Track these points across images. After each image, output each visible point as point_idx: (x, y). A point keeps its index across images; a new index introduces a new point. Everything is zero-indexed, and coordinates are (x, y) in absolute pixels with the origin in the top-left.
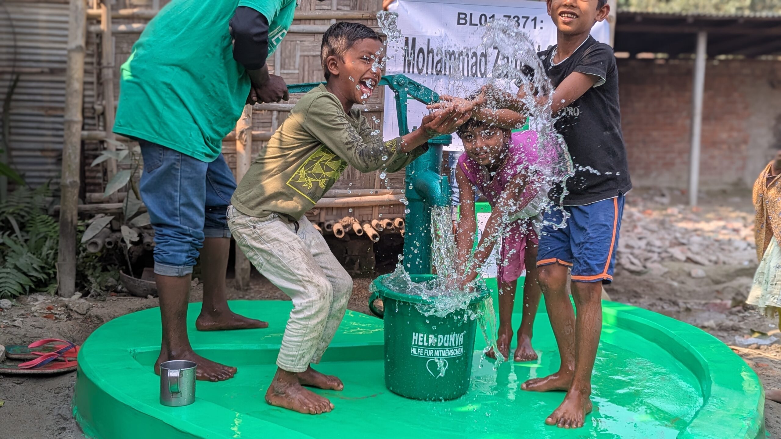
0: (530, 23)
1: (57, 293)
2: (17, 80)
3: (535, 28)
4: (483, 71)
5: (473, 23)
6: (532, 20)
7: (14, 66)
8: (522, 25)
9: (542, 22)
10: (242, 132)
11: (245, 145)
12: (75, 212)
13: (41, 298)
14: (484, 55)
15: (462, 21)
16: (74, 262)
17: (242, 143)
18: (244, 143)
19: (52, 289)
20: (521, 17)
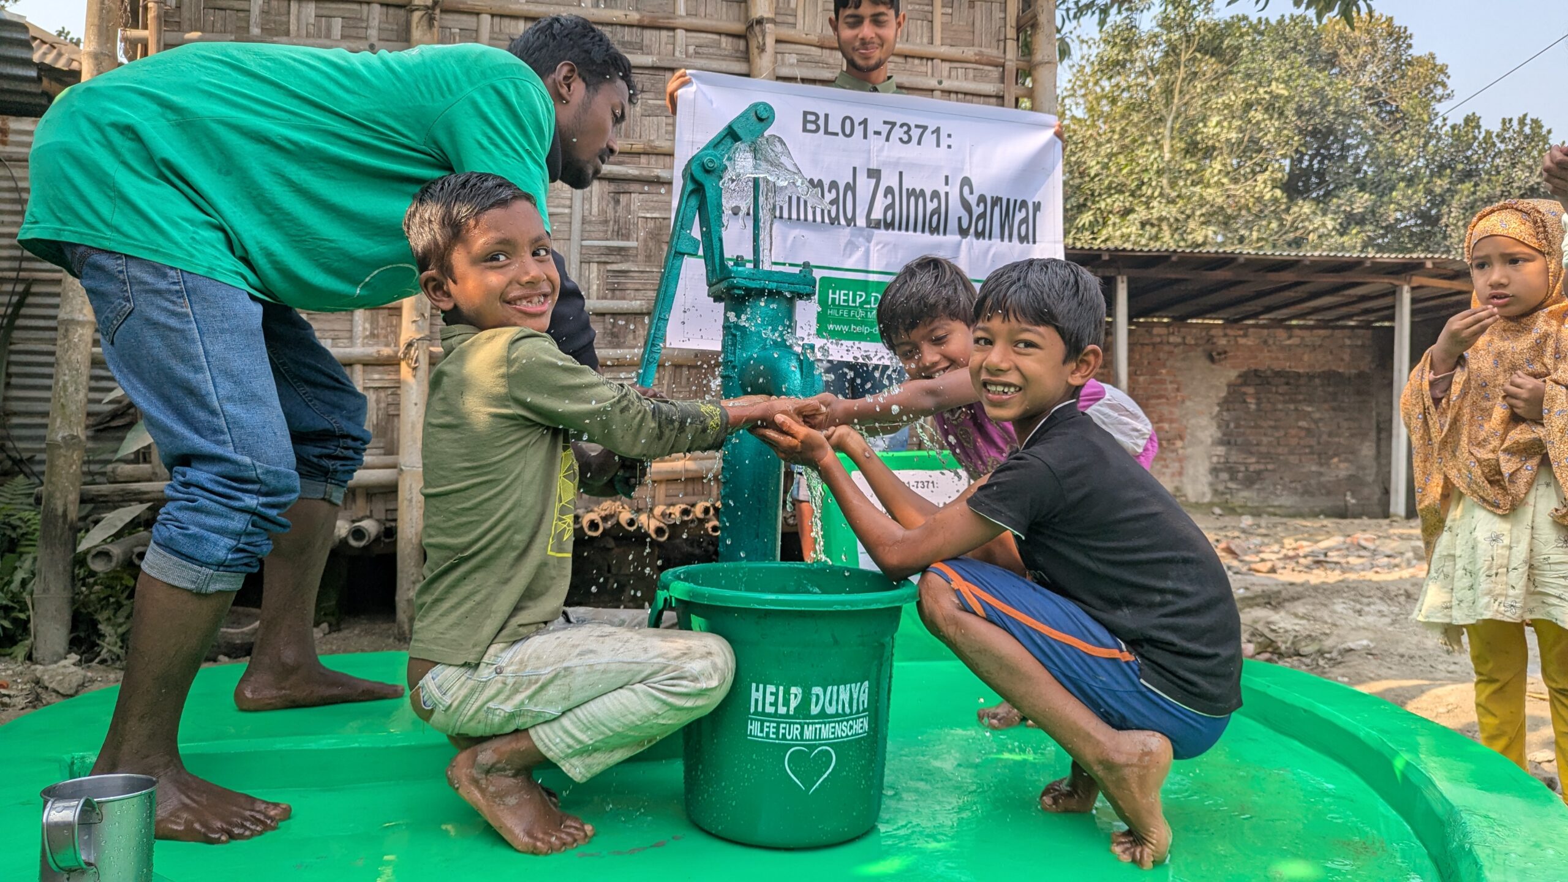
0: (929, 138)
1: (29, 657)
3: (938, 145)
4: (849, 216)
5: (830, 130)
6: (933, 133)
8: (915, 139)
9: (949, 136)
10: (410, 345)
11: (415, 369)
12: (73, 497)
14: (851, 188)
15: (812, 127)
16: (67, 595)
17: (409, 365)
18: (413, 365)
19: (20, 651)
20: (913, 127)
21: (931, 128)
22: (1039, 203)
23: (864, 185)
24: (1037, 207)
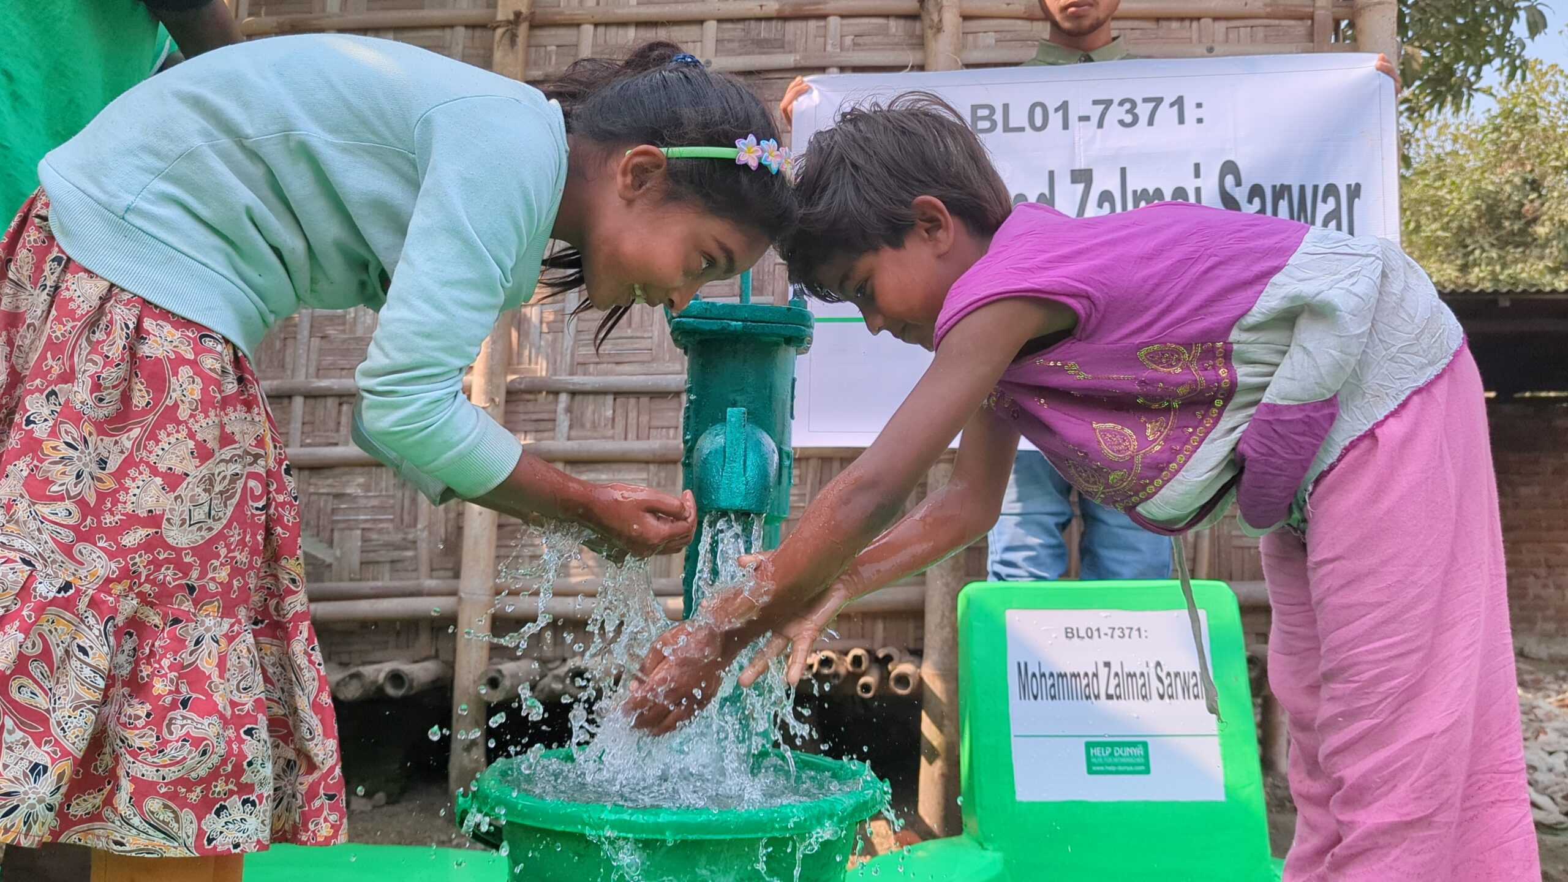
3: (1181, 121)
5: (1011, 125)
6: (1172, 105)
8: (1144, 118)
9: (1199, 105)
15: (984, 125)
20: (1139, 101)
21: (1169, 98)
22: (1358, 186)
23: (1068, 193)
24: (1355, 192)
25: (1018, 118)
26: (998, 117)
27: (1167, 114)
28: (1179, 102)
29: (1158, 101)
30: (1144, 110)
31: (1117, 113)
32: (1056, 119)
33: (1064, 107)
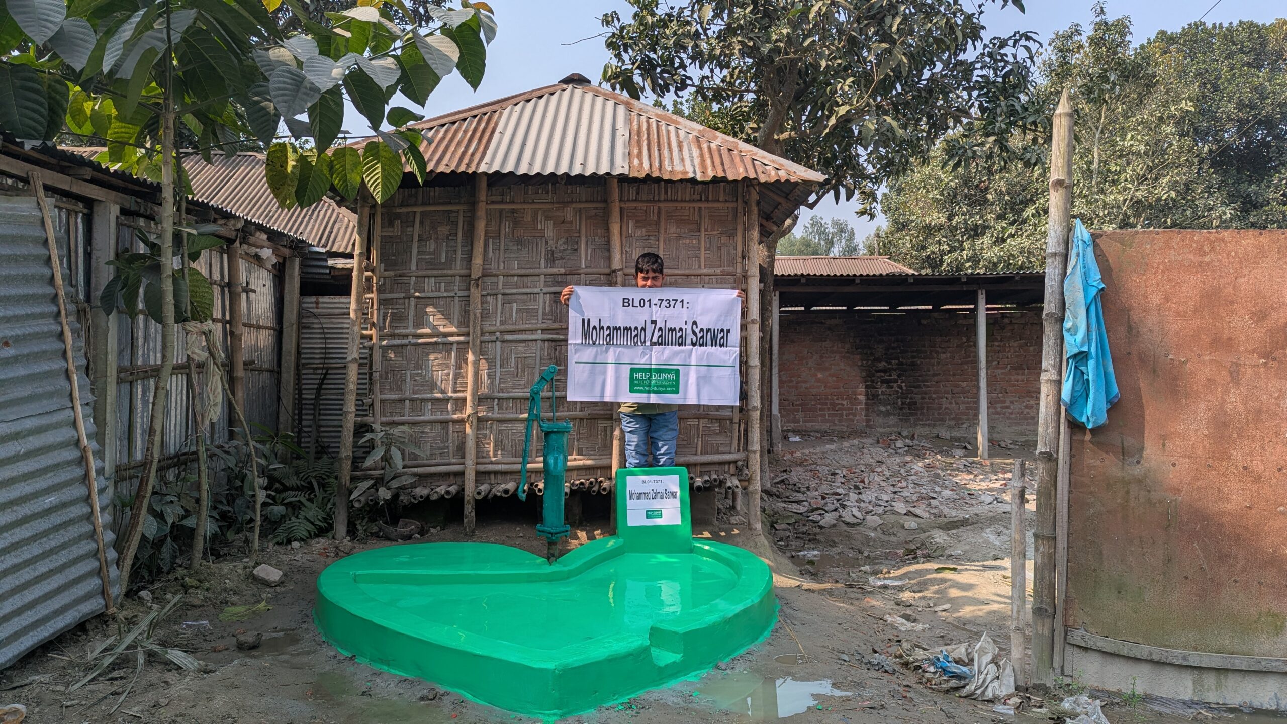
1: (333, 538)
2: (326, 374)
3: (683, 306)
4: (643, 341)
5: (634, 305)
6: (680, 302)
7: (324, 363)
8: (672, 306)
9: (688, 302)
12: (349, 477)
13: (322, 540)
14: (643, 329)
15: (626, 304)
16: (346, 515)
19: (330, 535)
20: (671, 300)
21: (680, 300)
22: (729, 329)
23: (650, 328)
24: (728, 331)
25: (636, 303)
26: (631, 302)
27: (679, 304)
28: (682, 301)
29: (676, 300)
30: (672, 303)
31: (665, 303)
32: (647, 304)
33: (650, 300)
